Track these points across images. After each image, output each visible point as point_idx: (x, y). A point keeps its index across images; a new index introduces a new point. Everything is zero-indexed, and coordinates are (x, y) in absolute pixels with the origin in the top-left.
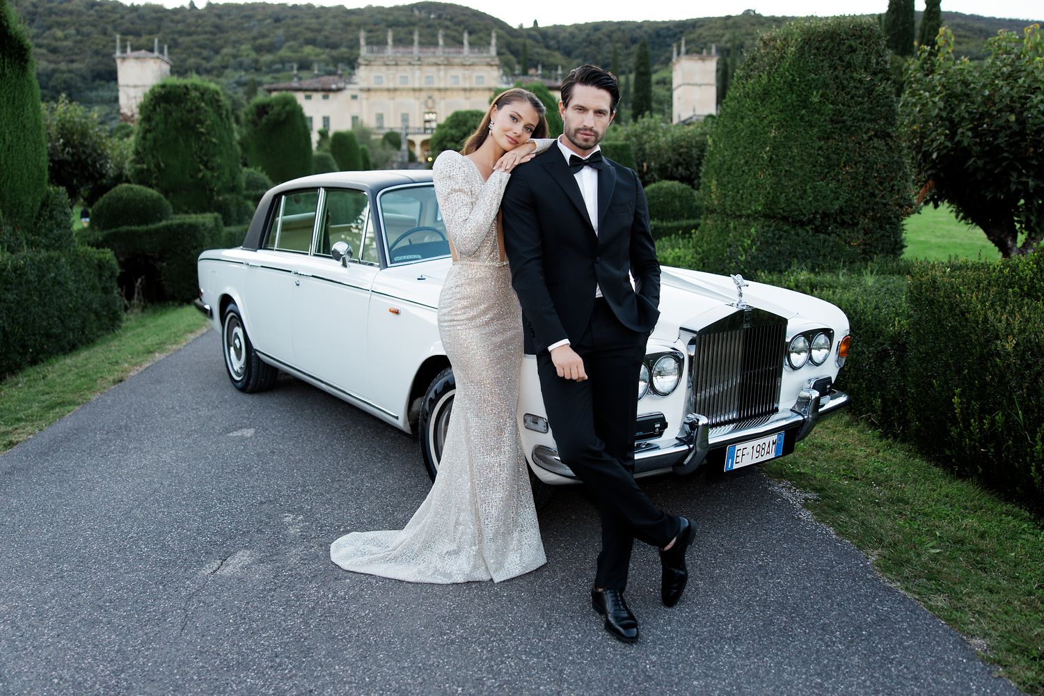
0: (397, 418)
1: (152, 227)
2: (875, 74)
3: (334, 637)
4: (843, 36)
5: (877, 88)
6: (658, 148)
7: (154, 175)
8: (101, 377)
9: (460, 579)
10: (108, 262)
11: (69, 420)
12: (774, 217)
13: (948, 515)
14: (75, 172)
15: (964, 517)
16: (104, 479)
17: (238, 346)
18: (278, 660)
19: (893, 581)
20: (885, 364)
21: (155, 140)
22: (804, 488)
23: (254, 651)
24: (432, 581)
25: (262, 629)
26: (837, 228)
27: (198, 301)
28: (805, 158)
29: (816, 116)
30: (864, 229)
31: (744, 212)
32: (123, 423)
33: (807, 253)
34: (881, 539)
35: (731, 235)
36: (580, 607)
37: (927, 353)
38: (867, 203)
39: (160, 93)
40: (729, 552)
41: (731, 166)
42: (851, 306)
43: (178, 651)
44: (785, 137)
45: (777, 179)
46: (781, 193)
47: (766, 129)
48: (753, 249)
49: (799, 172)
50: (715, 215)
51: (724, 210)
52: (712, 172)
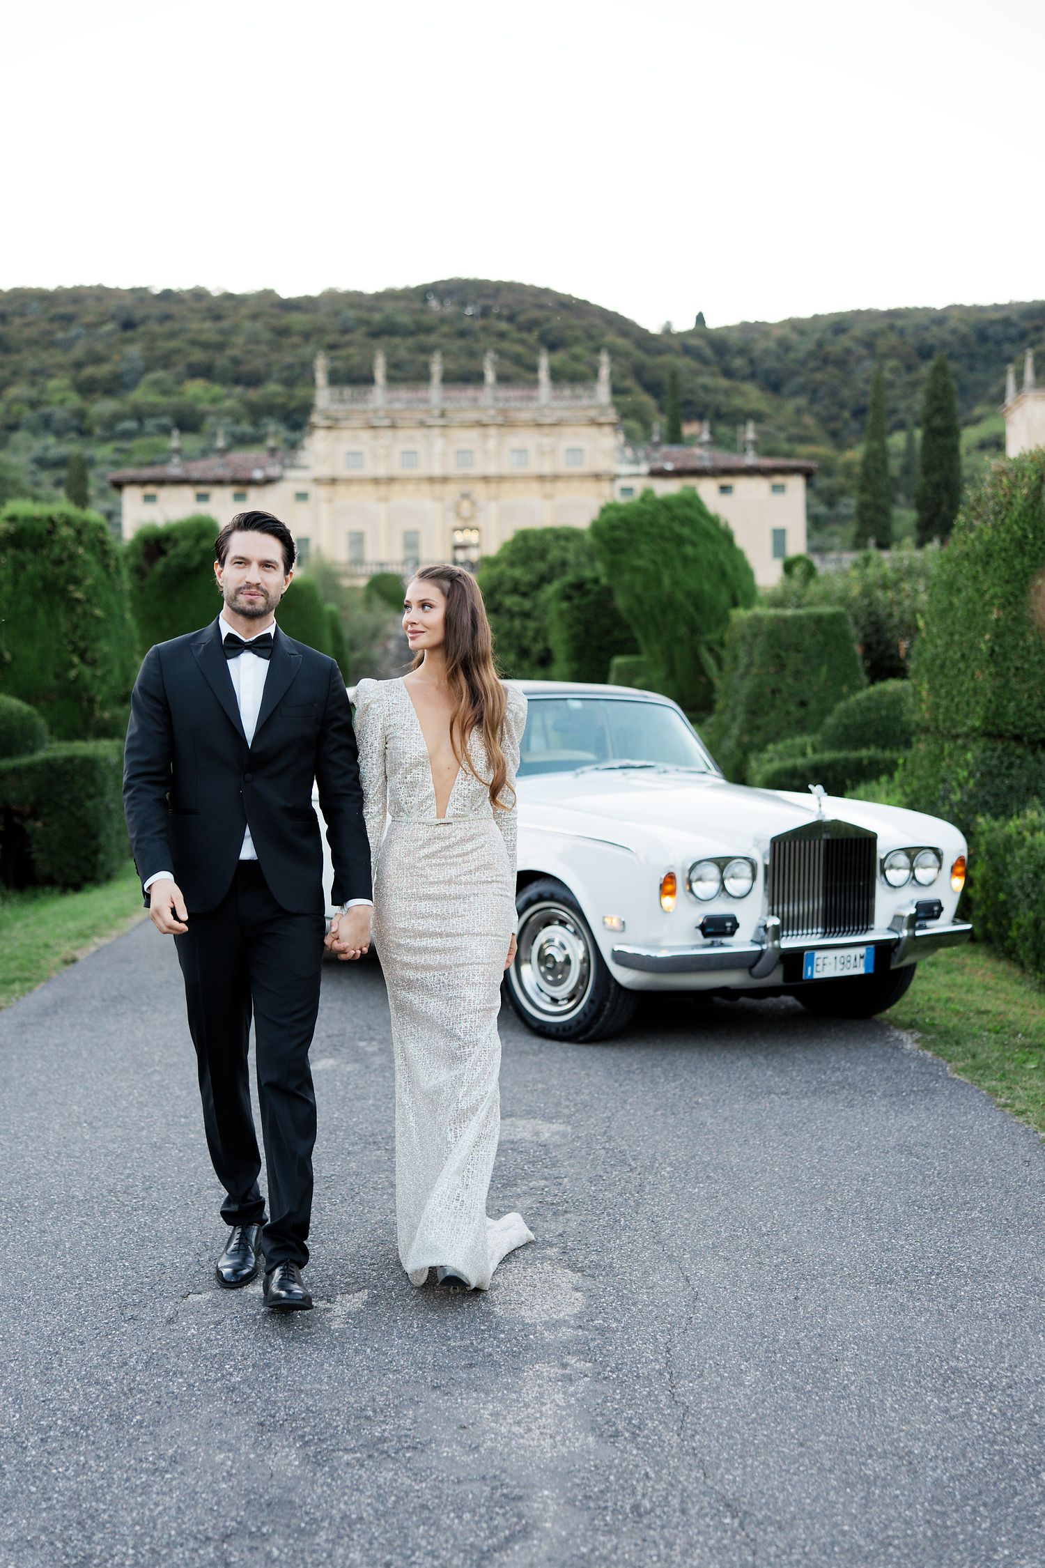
1: (25, 760)
12: (1000, 736)
31: (960, 730)
35: (945, 764)
41: (944, 662)
44: (1013, 619)
45: (1003, 681)
46: (1009, 701)
47: (987, 608)
48: (972, 782)
49: (1037, 669)
50: (929, 736)
51: (937, 727)
52: (923, 670)
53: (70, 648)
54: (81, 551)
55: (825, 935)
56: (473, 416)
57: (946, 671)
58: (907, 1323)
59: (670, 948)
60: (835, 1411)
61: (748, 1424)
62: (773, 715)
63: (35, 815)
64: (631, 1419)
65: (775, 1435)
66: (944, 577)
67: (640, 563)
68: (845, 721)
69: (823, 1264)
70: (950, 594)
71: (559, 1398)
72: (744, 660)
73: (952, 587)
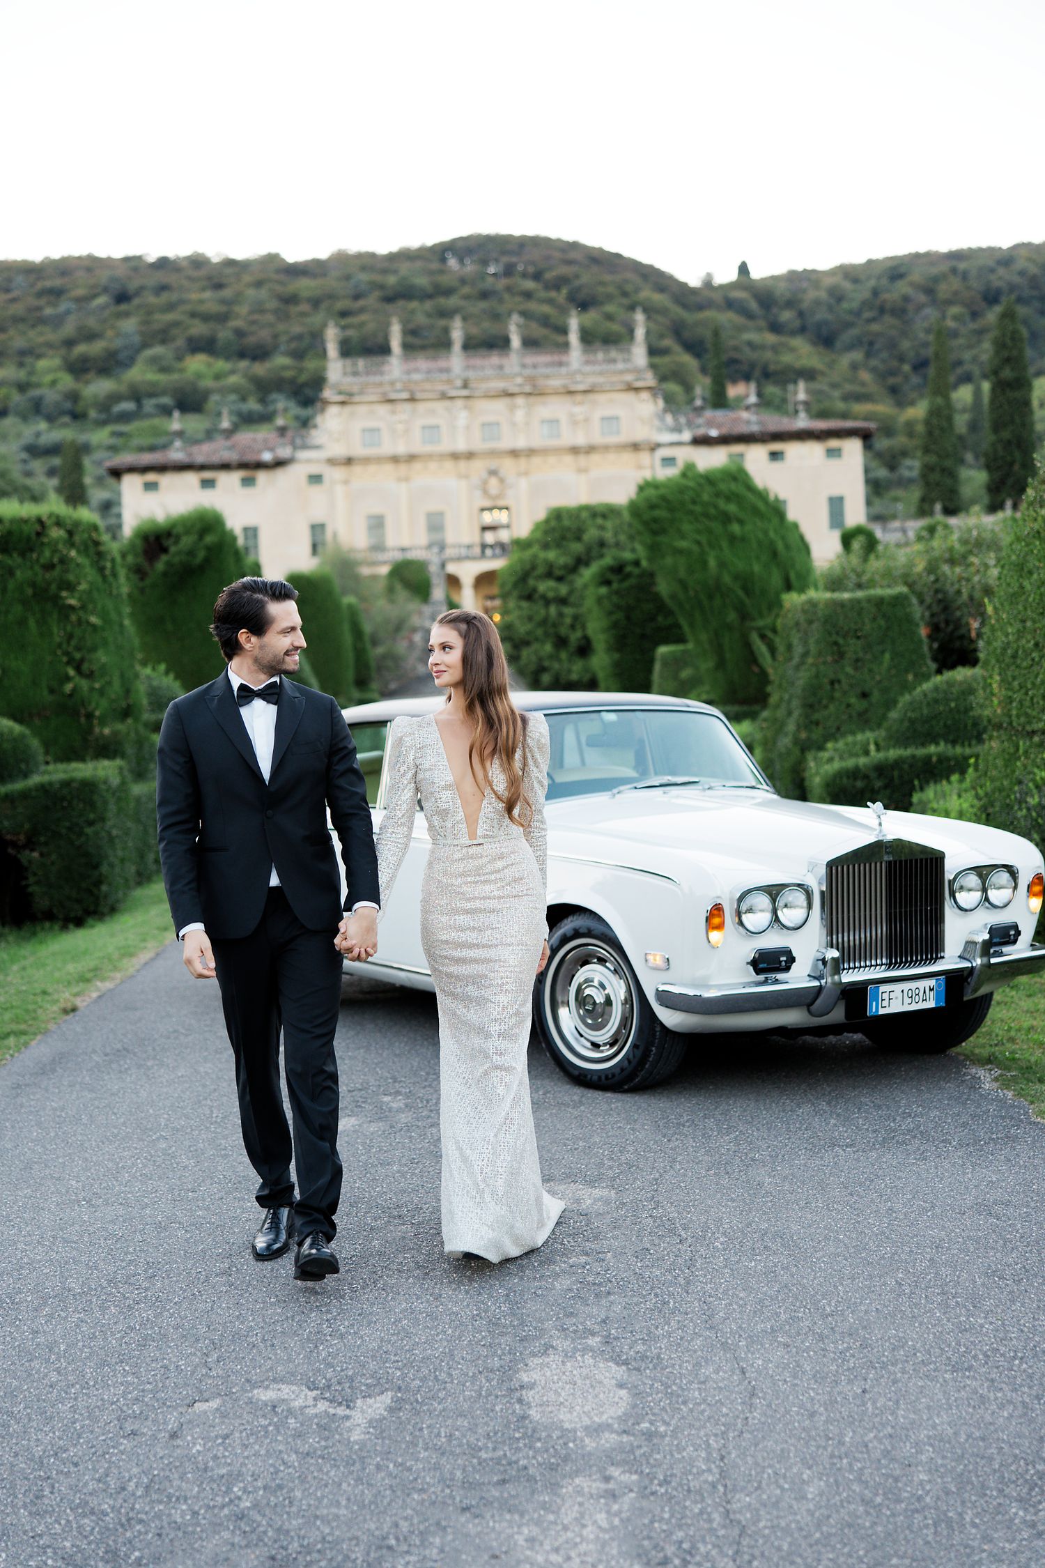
22: (1009, 1068)
31: (1035, 726)
40: (878, 1106)
41: (1017, 652)
50: (1002, 732)
51: (1011, 723)
52: (993, 661)
53: (65, 659)
54: (73, 553)
55: (890, 966)
56: (500, 385)
57: (1019, 661)
58: (988, 1418)
59: (719, 987)
60: (908, 1528)
61: (811, 1546)
62: (832, 708)
63: (30, 844)
64: (681, 1542)
65: (842, 1559)
67: (683, 544)
68: (911, 715)
69: (894, 1349)
70: (1021, 576)
71: (601, 1518)
72: (798, 650)
73: (1022, 569)
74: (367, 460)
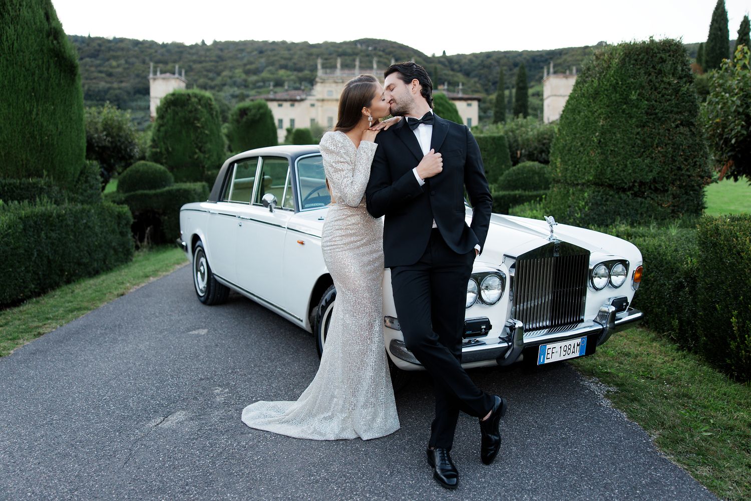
0: (302, 321)
1: (158, 191)
2: (680, 78)
3: (232, 474)
4: (656, 50)
5: (682, 89)
6: (528, 140)
7: (164, 156)
8: (110, 292)
9: (332, 437)
10: (124, 214)
11: (82, 320)
12: (602, 185)
13: (723, 408)
14: (113, 154)
15: (737, 410)
16: (96, 359)
17: (203, 272)
18: (187, 488)
19: (668, 455)
20: (681, 293)
21: (166, 132)
22: (609, 383)
23: (172, 480)
24: (311, 438)
25: (181, 465)
26: (651, 193)
27: (179, 240)
28: (627, 141)
29: (635, 110)
30: (673, 194)
31: (580, 182)
32: (118, 323)
33: (628, 212)
34: (663, 422)
35: (570, 198)
36: (418, 461)
37: (711, 284)
38: (675, 175)
39: (171, 100)
40: (540, 428)
41: (571, 148)
42: (656, 249)
43: (118, 478)
44: (610, 125)
45: (604, 156)
46: (608, 167)
47: (597, 119)
48: (586, 209)
49: (621, 151)
50: (560, 184)
51: (565, 180)
52: (558, 152)
53: (195, 146)
54: (200, 107)
57: (572, 152)
66: (570, 107)
68: (509, 179)
70: (574, 114)
73: (575, 111)
74: (328, 100)
